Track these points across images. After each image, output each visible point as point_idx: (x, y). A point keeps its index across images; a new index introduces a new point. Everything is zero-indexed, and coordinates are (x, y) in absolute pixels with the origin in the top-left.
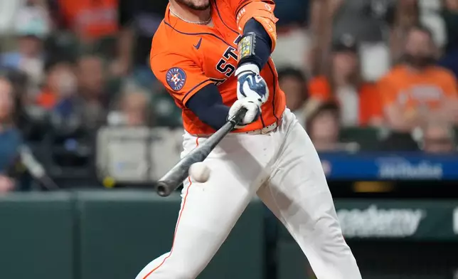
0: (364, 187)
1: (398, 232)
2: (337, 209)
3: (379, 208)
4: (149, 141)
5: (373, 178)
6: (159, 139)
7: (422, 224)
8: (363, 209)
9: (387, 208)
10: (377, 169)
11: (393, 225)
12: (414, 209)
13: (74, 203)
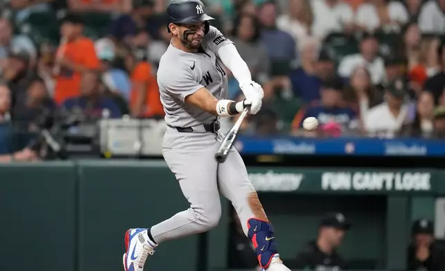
0: (264, 159)
1: (286, 188)
2: (248, 173)
3: (275, 172)
4: (140, 128)
5: (270, 153)
6: (148, 127)
7: (302, 183)
8: (264, 173)
9: (280, 173)
10: (272, 147)
11: (282, 183)
12: (296, 173)
13: (76, 168)
